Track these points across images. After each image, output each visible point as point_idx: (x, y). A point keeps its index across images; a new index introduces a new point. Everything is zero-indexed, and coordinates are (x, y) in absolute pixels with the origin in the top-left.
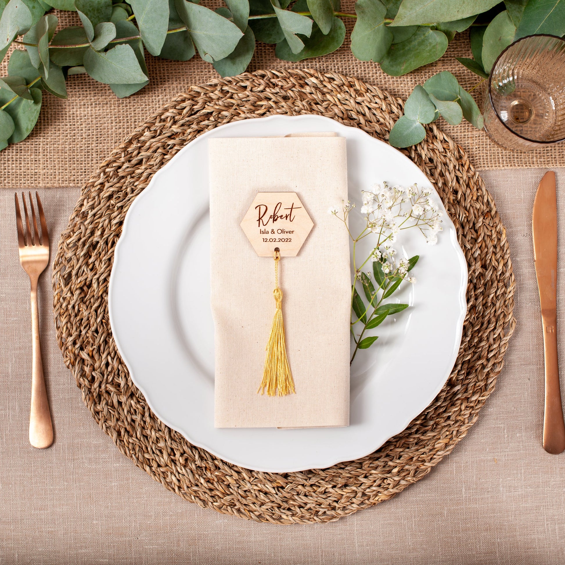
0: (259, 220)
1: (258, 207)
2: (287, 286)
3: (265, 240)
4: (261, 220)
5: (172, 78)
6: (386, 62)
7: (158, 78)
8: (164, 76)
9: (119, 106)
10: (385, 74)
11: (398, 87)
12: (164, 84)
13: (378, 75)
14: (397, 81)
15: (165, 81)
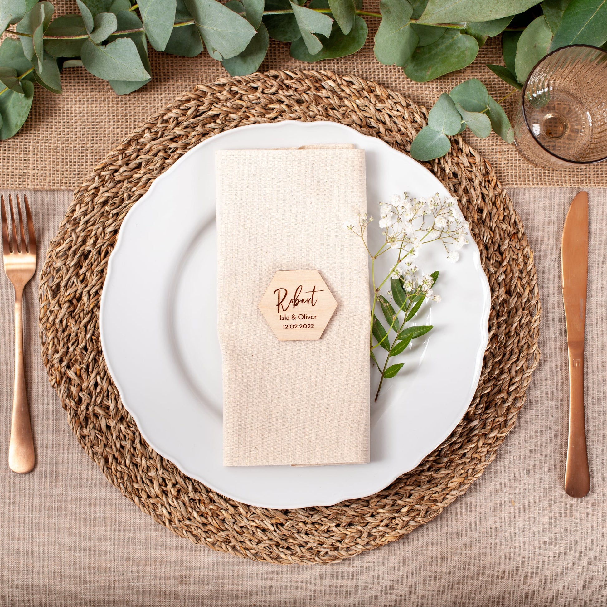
5: (177, 75)
6: (410, 67)
7: (162, 74)
8: (168, 73)
9: (118, 104)
10: (409, 79)
11: (422, 93)
12: (168, 82)
13: (401, 80)
14: (421, 87)
15: (168, 78)
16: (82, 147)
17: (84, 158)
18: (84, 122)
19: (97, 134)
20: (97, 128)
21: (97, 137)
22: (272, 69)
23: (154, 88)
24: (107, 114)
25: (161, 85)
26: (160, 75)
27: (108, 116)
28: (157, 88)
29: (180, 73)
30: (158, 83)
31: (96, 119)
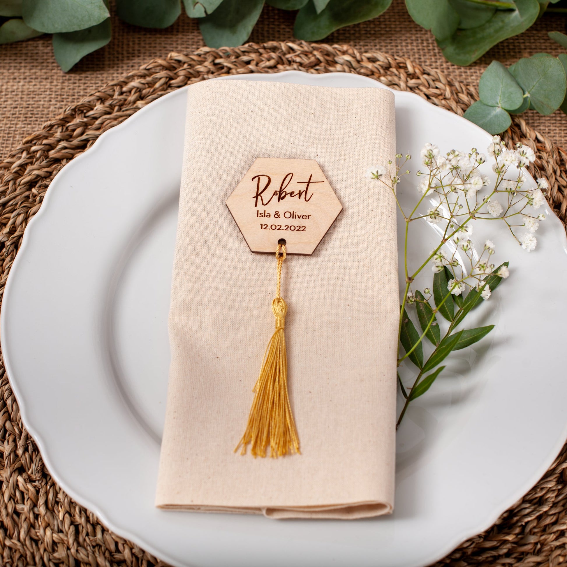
0: (256, 197)
1: (257, 179)
2: (295, 299)
3: (264, 227)
4: (259, 197)
5: (145, 53)
6: (450, 49)
7: (125, 53)
8: (134, 50)
9: (63, 83)
10: (449, 64)
11: (466, 79)
12: (132, 60)
13: (438, 64)
14: (465, 72)
15: (134, 56)
16: (10, 128)
17: (11, 139)
18: (15, 101)
19: (32, 114)
20: (32, 107)
21: (31, 117)
22: (269, 40)
23: (113, 67)
24: (48, 93)
25: (123, 63)
26: (122, 54)
27: (50, 95)
28: (118, 67)
29: (149, 50)
30: (120, 62)
31: (33, 98)
